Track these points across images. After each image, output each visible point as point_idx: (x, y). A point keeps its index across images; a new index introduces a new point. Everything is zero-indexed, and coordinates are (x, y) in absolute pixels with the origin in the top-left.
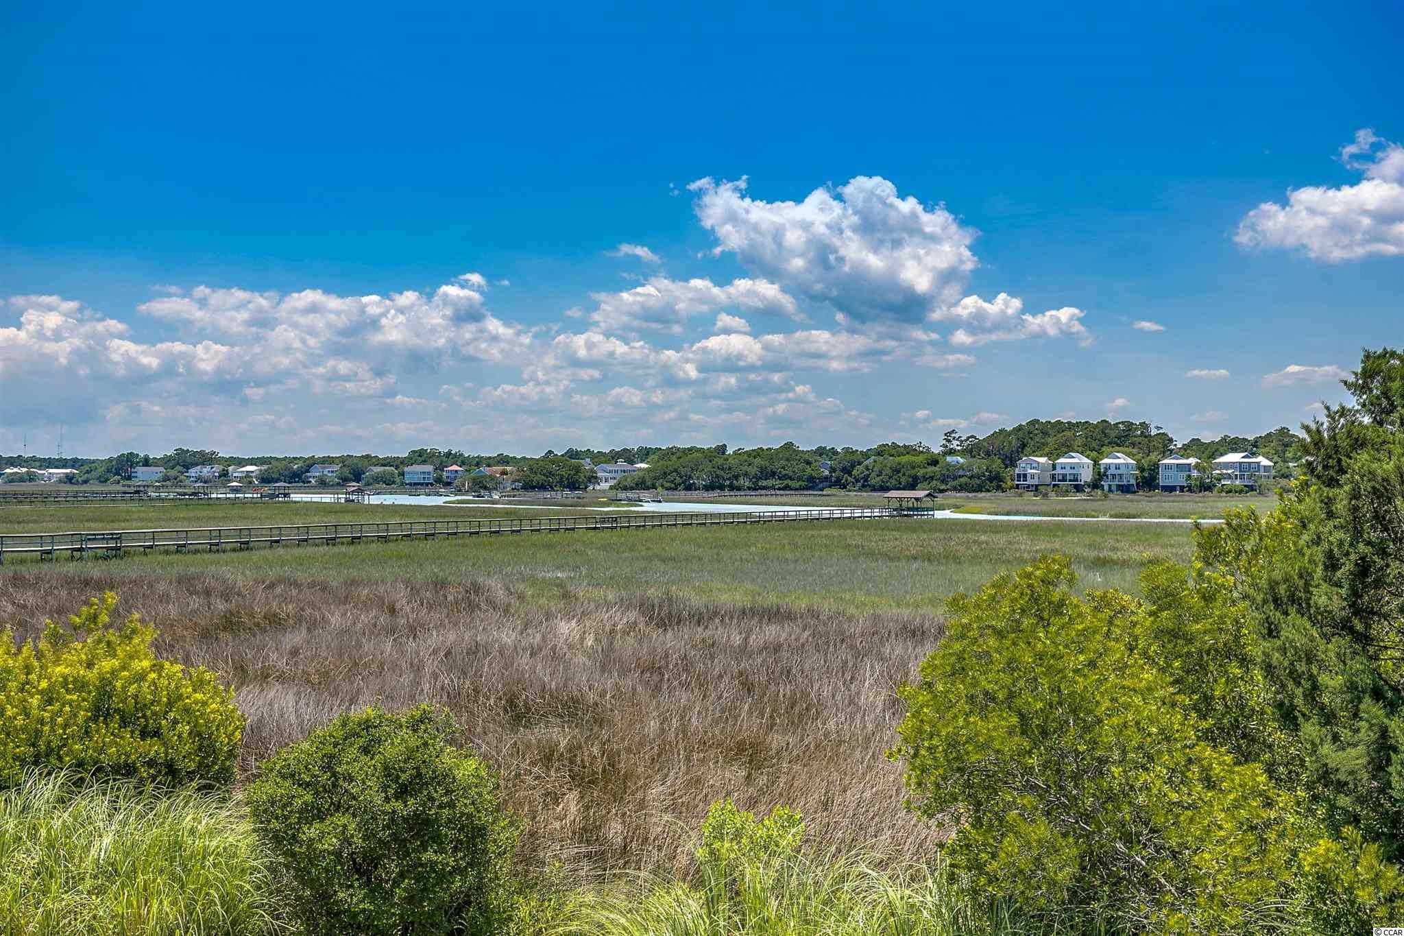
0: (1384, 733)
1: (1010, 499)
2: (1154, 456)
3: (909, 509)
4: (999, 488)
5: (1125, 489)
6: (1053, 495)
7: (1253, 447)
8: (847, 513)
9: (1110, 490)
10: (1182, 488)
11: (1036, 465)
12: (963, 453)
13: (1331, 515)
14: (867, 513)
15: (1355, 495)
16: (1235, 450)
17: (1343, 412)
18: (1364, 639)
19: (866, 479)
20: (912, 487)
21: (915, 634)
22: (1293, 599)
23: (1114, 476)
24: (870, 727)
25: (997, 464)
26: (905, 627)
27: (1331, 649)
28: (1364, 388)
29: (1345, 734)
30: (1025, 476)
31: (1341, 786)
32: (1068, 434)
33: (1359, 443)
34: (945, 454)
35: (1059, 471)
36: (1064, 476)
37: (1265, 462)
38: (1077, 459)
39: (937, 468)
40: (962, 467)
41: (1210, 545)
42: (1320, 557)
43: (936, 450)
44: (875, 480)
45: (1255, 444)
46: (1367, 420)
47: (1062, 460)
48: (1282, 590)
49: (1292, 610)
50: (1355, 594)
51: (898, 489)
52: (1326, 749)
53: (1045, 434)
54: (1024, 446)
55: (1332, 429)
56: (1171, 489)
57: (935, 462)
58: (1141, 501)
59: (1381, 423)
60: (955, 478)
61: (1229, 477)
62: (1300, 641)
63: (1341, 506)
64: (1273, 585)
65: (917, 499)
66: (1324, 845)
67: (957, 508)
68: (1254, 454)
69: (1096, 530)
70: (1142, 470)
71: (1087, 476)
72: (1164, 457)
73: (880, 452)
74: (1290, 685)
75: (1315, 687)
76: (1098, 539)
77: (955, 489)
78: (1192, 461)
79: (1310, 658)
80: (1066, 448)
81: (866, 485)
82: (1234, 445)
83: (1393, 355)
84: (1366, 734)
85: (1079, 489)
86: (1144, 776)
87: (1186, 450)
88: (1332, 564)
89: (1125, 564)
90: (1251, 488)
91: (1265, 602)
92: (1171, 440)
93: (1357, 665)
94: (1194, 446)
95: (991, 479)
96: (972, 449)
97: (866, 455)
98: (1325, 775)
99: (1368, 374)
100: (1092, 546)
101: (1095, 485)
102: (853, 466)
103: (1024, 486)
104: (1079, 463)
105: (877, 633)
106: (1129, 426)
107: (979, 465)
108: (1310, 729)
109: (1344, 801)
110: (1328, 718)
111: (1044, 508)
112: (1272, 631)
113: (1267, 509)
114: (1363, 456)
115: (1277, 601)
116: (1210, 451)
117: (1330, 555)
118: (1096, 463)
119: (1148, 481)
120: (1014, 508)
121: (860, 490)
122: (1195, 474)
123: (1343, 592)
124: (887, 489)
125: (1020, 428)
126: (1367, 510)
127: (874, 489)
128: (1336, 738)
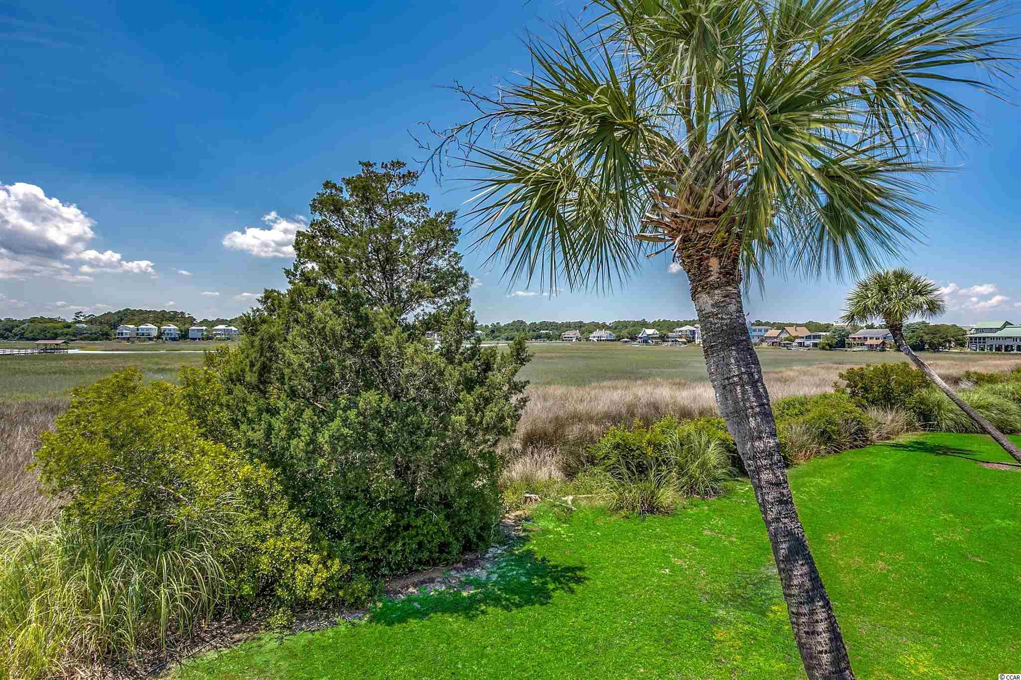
0: (270, 425)
1: (114, 344)
2: (187, 326)
3: (51, 349)
4: (107, 339)
5: (174, 339)
6: (137, 342)
7: (229, 323)
8: (8, 352)
9: (166, 340)
10: (199, 339)
11: (128, 329)
12: (86, 322)
13: (253, 347)
14: (23, 351)
15: (262, 339)
16: (222, 324)
17: (258, 310)
18: (264, 392)
19: (22, 334)
20: (54, 339)
21: (53, 410)
22: (239, 380)
23: (168, 334)
24: (20, 459)
25: (106, 328)
26: (46, 407)
27: (251, 398)
28: (265, 302)
29: (256, 427)
30: (122, 334)
31: (255, 446)
32: (145, 316)
33: (264, 321)
34: (75, 323)
35: (140, 331)
36: (143, 334)
37: (234, 328)
38: (150, 326)
39: (70, 330)
40: (86, 329)
41: (210, 360)
42: (248, 364)
43: (70, 320)
44: (31, 335)
45: (231, 321)
46: (266, 314)
47: (142, 327)
48: (234, 376)
49: (238, 384)
50: (261, 375)
51: (45, 339)
52: (249, 433)
53: (134, 315)
54: (122, 320)
55: (254, 316)
56: (195, 339)
57: (69, 326)
58: (182, 344)
59: (271, 315)
60: (81, 334)
61: (220, 334)
62: (241, 395)
63: (257, 343)
64: (231, 374)
65: (57, 344)
66: (248, 467)
67: (82, 348)
68: (230, 326)
69: (158, 356)
70: (182, 332)
71: (155, 333)
72: (192, 326)
73: (33, 321)
74: (237, 411)
75: (246, 411)
76: (160, 360)
77: (81, 339)
78: (204, 328)
79: (244, 401)
80: (144, 321)
81: (22, 337)
82: (222, 322)
83: (275, 291)
84: (264, 426)
85: (150, 339)
86: (173, 456)
87: (201, 323)
88: (252, 365)
89: (171, 370)
90: (229, 339)
91: (227, 381)
92: (195, 320)
93: (261, 401)
94: (205, 322)
95: (103, 335)
96: (92, 321)
97: (23, 322)
98: (249, 444)
99: (267, 298)
100: (157, 363)
101: (158, 337)
102: (13, 328)
103: (121, 338)
104: (151, 328)
105: (27, 411)
106: (176, 313)
107: (96, 328)
108: (243, 427)
109: (255, 451)
110: (250, 422)
111: (131, 348)
112: (230, 392)
113: (233, 347)
114: (265, 326)
115: (232, 380)
116: (212, 324)
117: (251, 362)
118: (159, 328)
119: (184, 336)
120: (115, 347)
121: (18, 340)
122: (205, 333)
123: (256, 375)
124: (38, 339)
125: (119, 312)
126: (266, 344)
127: (28, 339)
128: (253, 429)
